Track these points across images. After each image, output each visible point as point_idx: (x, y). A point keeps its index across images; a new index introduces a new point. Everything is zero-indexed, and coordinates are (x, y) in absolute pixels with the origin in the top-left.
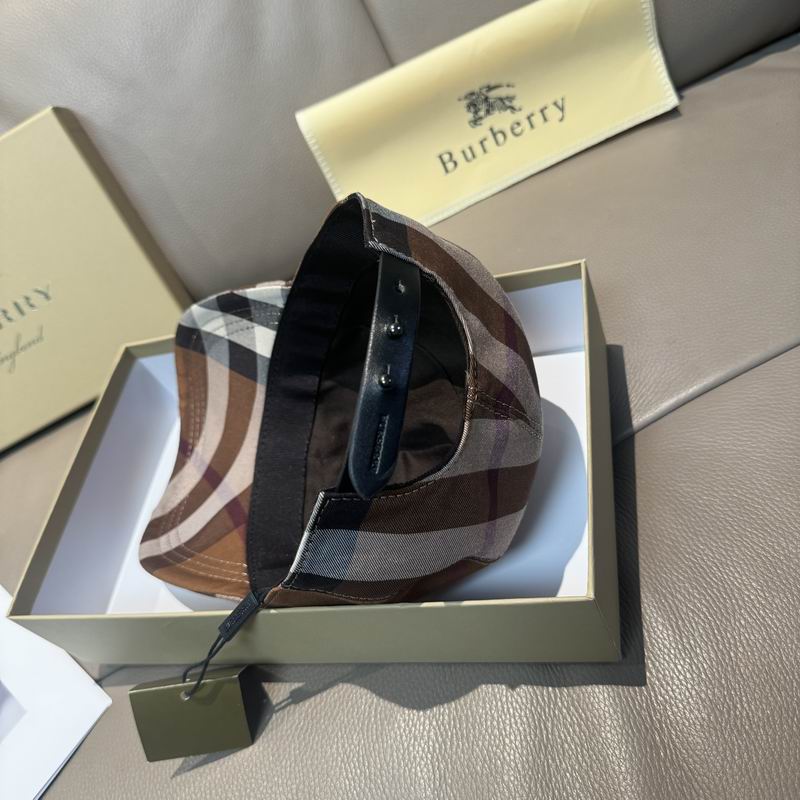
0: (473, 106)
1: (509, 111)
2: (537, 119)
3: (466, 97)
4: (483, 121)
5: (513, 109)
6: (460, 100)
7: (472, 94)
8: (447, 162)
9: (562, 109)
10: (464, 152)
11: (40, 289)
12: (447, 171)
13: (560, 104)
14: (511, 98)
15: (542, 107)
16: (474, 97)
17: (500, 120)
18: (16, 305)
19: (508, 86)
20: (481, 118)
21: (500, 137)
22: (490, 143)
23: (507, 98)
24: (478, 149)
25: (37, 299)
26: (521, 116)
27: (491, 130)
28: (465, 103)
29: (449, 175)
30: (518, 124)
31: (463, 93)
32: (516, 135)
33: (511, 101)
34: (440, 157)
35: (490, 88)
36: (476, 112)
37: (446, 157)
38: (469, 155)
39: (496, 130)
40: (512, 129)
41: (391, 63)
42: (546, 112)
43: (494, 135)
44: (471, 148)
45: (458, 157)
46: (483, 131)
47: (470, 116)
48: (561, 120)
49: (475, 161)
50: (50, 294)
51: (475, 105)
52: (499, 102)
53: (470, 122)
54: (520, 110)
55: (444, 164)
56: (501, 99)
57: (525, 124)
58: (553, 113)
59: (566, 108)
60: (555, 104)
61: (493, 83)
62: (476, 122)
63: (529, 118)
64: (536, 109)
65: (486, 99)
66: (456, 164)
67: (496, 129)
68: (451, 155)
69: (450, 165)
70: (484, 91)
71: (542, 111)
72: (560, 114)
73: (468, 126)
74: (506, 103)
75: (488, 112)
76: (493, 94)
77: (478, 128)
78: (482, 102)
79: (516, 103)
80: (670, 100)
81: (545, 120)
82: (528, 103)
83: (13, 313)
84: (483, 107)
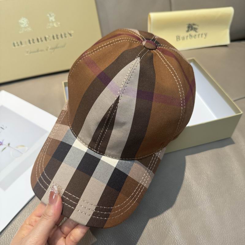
0: (189, 27)
2: (200, 36)
9: (206, 36)
10: (182, 38)
11: (70, 33)
12: (177, 40)
15: (202, 33)
16: (190, 25)
17: (193, 33)
18: (61, 35)
19: (197, 25)
21: (191, 37)
22: (188, 38)
24: (185, 38)
25: (68, 35)
26: (197, 34)
27: (190, 35)
28: (187, 26)
32: (194, 38)
34: (177, 37)
35: (194, 25)
40: (194, 36)
41: (171, 10)
42: (202, 35)
46: (188, 34)
47: (187, 29)
48: (205, 38)
50: (72, 35)
55: (177, 38)
57: (197, 36)
58: (204, 36)
60: (205, 34)
61: (195, 23)
62: (188, 31)
65: (192, 27)
66: (179, 39)
68: (179, 37)
73: (185, 31)
74: (195, 30)
75: (191, 30)
77: (187, 33)
78: (191, 27)
81: (202, 37)
83: (59, 37)
84: (190, 28)
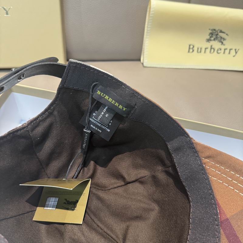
0: (211, 34)
1: (221, 43)
2: (227, 51)
4: (211, 42)
5: (222, 43)
6: (209, 29)
7: (215, 30)
8: (191, 48)
9: (236, 53)
10: (198, 48)
12: (189, 51)
13: (237, 50)
14: (224, 39)
15: (231, 48)
16: (214, 31)
17: (216, 45)
19: (227, 34)
20: (211, 40)
21: (212, 50)
22: (208, 50)
23: (223, 38)
24: (203, 50)
26: (223, 47)
27: (211, 46)
28: (210, 31)
29: (189, 53)
31: (212, 28)
32: (218, 53)
33: (223, 40)
34: (190, 45)
35: (221, 32)
36: (211, 37)
37: (191, 47)
38: (199, 50)
40: (218, 50)
42: (231, 51)
43: (211, 48)
44: (201, 48)
45: (195, 49)
46: (208, 45)
47: (208, 37)
48: (234, 56)
49: (200, 54)
51: (212, 34)
52: (220, 38)
53: (206, 39)
54: (224, 45)
55: (189, 48)
56: (221, 38)
57: (223, 51)
58: (233, 52)
59: (238, 53)
60: (235, 50)
61: (223, 30)
62: (209, 40)
63: (225, 49)
64: (229, 48)
65: (217, 34)
66: (193, 51)
67: (213, 47)
68: (193, 47)
69: (191, 50)
70: (219, 31)
71: (230, 50)
72: (235, 54)
73: (205, 40)
74: (221, 40)
75: (214, 40)
76: (221, 34)
77: (208, 43)
78: (215, 35)
79: (224, 42)
81: (229, 53)
82: (229, 44)
84: (214, 37)
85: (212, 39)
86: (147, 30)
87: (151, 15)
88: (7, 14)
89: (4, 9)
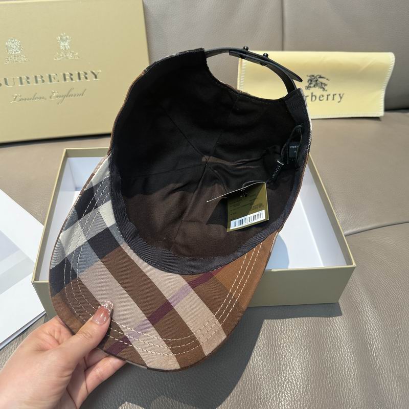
1: (322, 89)
2: (331, 97)
3: (310, 76)
4: (311, 89)
5: (324, 89)
6: (307, 76)
7: (313, 76)
9: (341, 98)
11: (94, 72)
13: (341, 95)
14: (325, 85)
15: (334, 93)
16: (313, 78)
17: (317, 91)
18: (79, 74)
19: (327, 79)
20: (311, 87)
21: (314, 98)
22: (309, 98)
23: (324, 84)
25: (90, 76)
26: (325, 94)
27: (312, 93)
28: (308, 78)
30: (323, 96)
31: (310, 74)
32: (320, 100)
35: (320, 77)
36: (310, 84)
39: (313, 94)
40: (320, 97)
42: (335, 96)
43: (312, 96)
46: (309, 92)
47: (307, 84)
48: (339, 102)
50: (98, 76)
51: (311, 81)
52: (320, 84)
54: (326, 91)
56: (322, 83)
57: (325, 97)
58: (337, 98)
59: (343, 99)
60: (340, 95)
61: (322, 76)
62: (308, 88)
63: (328, 96)
64: (332, 93)
65: (317, 80)
70: (318, 77)
71: (334, 95)
72: (339, 99)
73: (305, 88)
74: (323, 86)
75: (314, 86)
76: (320, 80)
77: (308, 90)
78: (315, 81)
79: (326, 88)
80: (380, 112)
81: (333, 99)
82: (331, 89)
83: (75, 77)
84: (314, 83)
85: (312, 85)
86: (240, 83)
87: (243, 68)
88: (96, 77)
89: (93, 73)
